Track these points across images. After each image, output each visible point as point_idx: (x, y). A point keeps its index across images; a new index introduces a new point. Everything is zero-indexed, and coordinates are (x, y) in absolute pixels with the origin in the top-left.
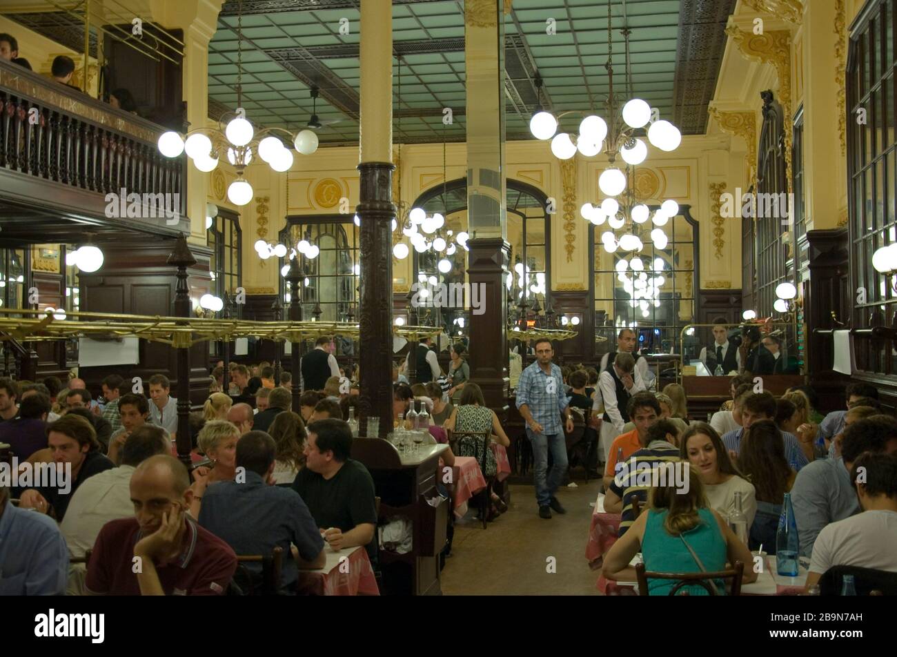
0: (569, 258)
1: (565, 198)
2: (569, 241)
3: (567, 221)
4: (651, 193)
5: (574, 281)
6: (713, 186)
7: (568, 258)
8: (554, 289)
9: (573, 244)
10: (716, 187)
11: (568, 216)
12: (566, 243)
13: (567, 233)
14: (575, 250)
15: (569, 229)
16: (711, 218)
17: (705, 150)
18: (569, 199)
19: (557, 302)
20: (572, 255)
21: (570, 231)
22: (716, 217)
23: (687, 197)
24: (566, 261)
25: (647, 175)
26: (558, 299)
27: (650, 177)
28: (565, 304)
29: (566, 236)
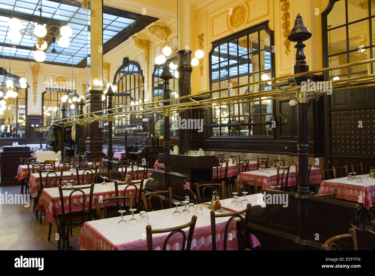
0: (35, 104)
1: (34, 83)
3: (34, 91)
5: (36, 112)
8: (28, 114)
9: (36, 99)
11: (35, 89)
12: (34, 99)
15: (35, 94)
17: (81, 73)
18: (35, 84)
29: (34, 96)
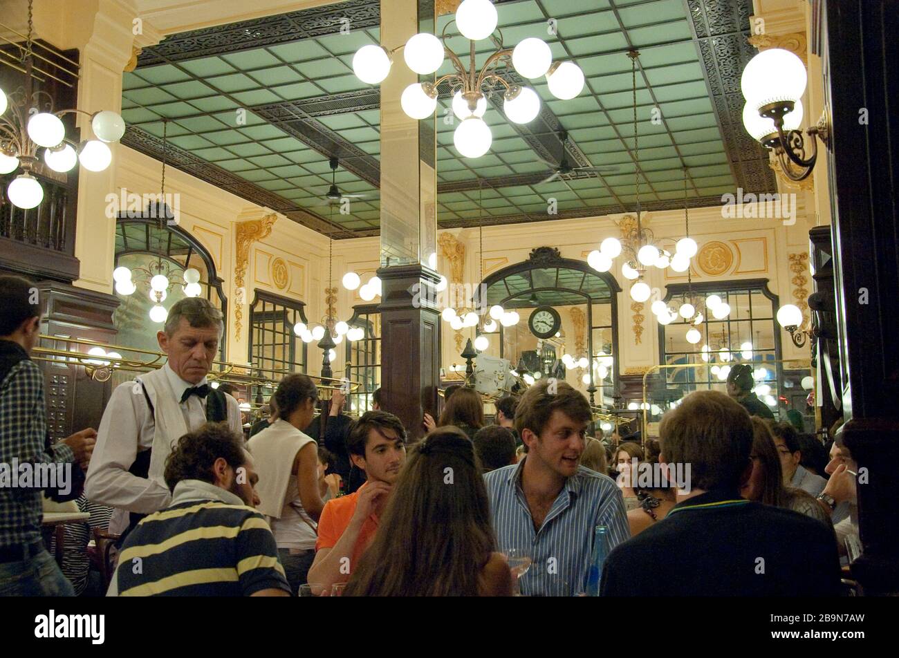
0: (638, 340)
2: (637, 322)
4: (723, 268)
5: (643, 364)
6: (792, 258)
7: (636, 339)
8: (622, 373)
9: (642, 324)
10: (796, 258)
12: (635, 324)
13: (635, 313)
14: (643, 332)
15: (637, 308)
16: (792, 291)
19: (625, 386)
20: (641, 336)
21: (638, 312)
22: (798, 290)
23: (764, 270)
24: (635, 343)
25: (719, 248)
26: (626, 384)
27: (723, 251)
28: (635, 389)
29: (634, 317)
